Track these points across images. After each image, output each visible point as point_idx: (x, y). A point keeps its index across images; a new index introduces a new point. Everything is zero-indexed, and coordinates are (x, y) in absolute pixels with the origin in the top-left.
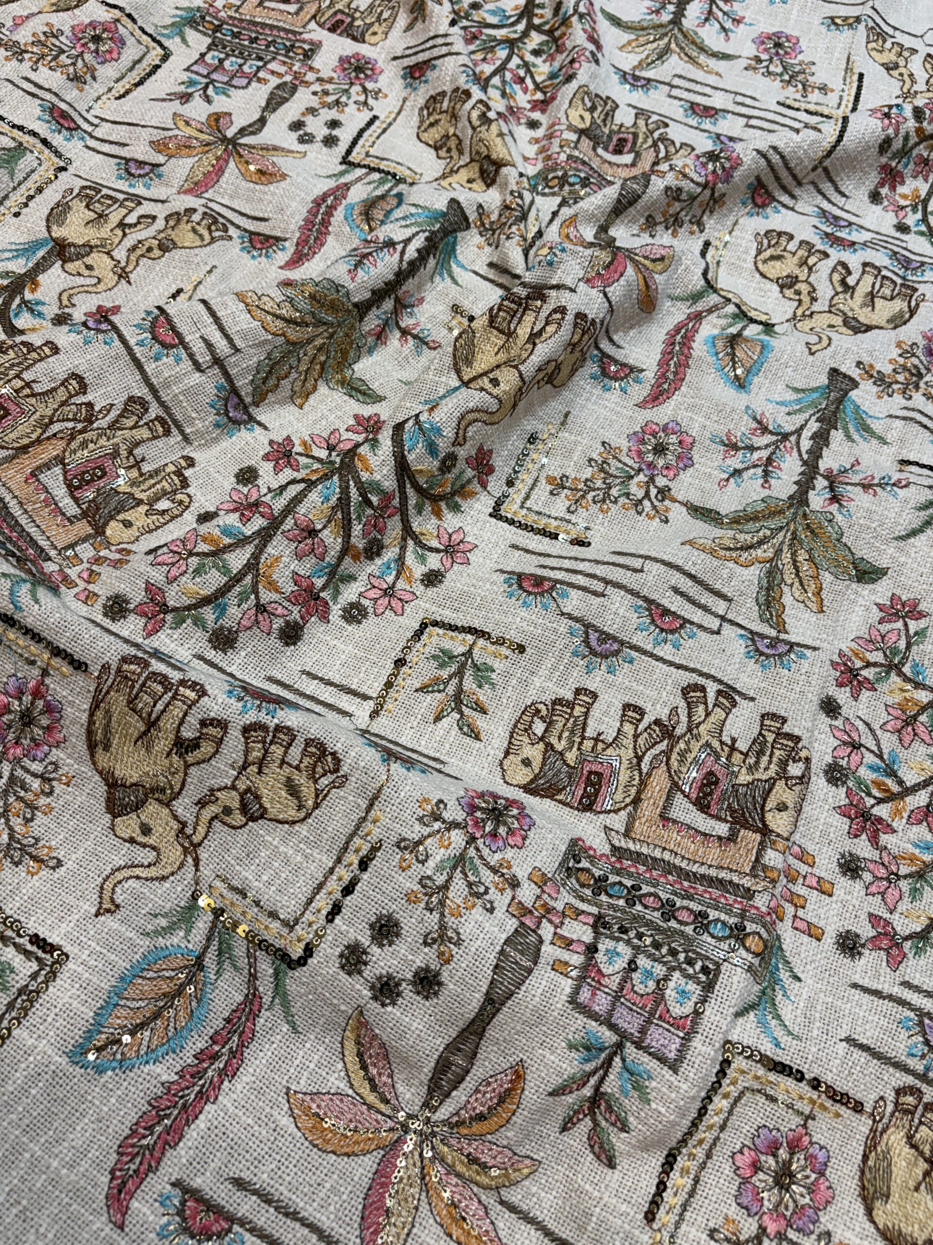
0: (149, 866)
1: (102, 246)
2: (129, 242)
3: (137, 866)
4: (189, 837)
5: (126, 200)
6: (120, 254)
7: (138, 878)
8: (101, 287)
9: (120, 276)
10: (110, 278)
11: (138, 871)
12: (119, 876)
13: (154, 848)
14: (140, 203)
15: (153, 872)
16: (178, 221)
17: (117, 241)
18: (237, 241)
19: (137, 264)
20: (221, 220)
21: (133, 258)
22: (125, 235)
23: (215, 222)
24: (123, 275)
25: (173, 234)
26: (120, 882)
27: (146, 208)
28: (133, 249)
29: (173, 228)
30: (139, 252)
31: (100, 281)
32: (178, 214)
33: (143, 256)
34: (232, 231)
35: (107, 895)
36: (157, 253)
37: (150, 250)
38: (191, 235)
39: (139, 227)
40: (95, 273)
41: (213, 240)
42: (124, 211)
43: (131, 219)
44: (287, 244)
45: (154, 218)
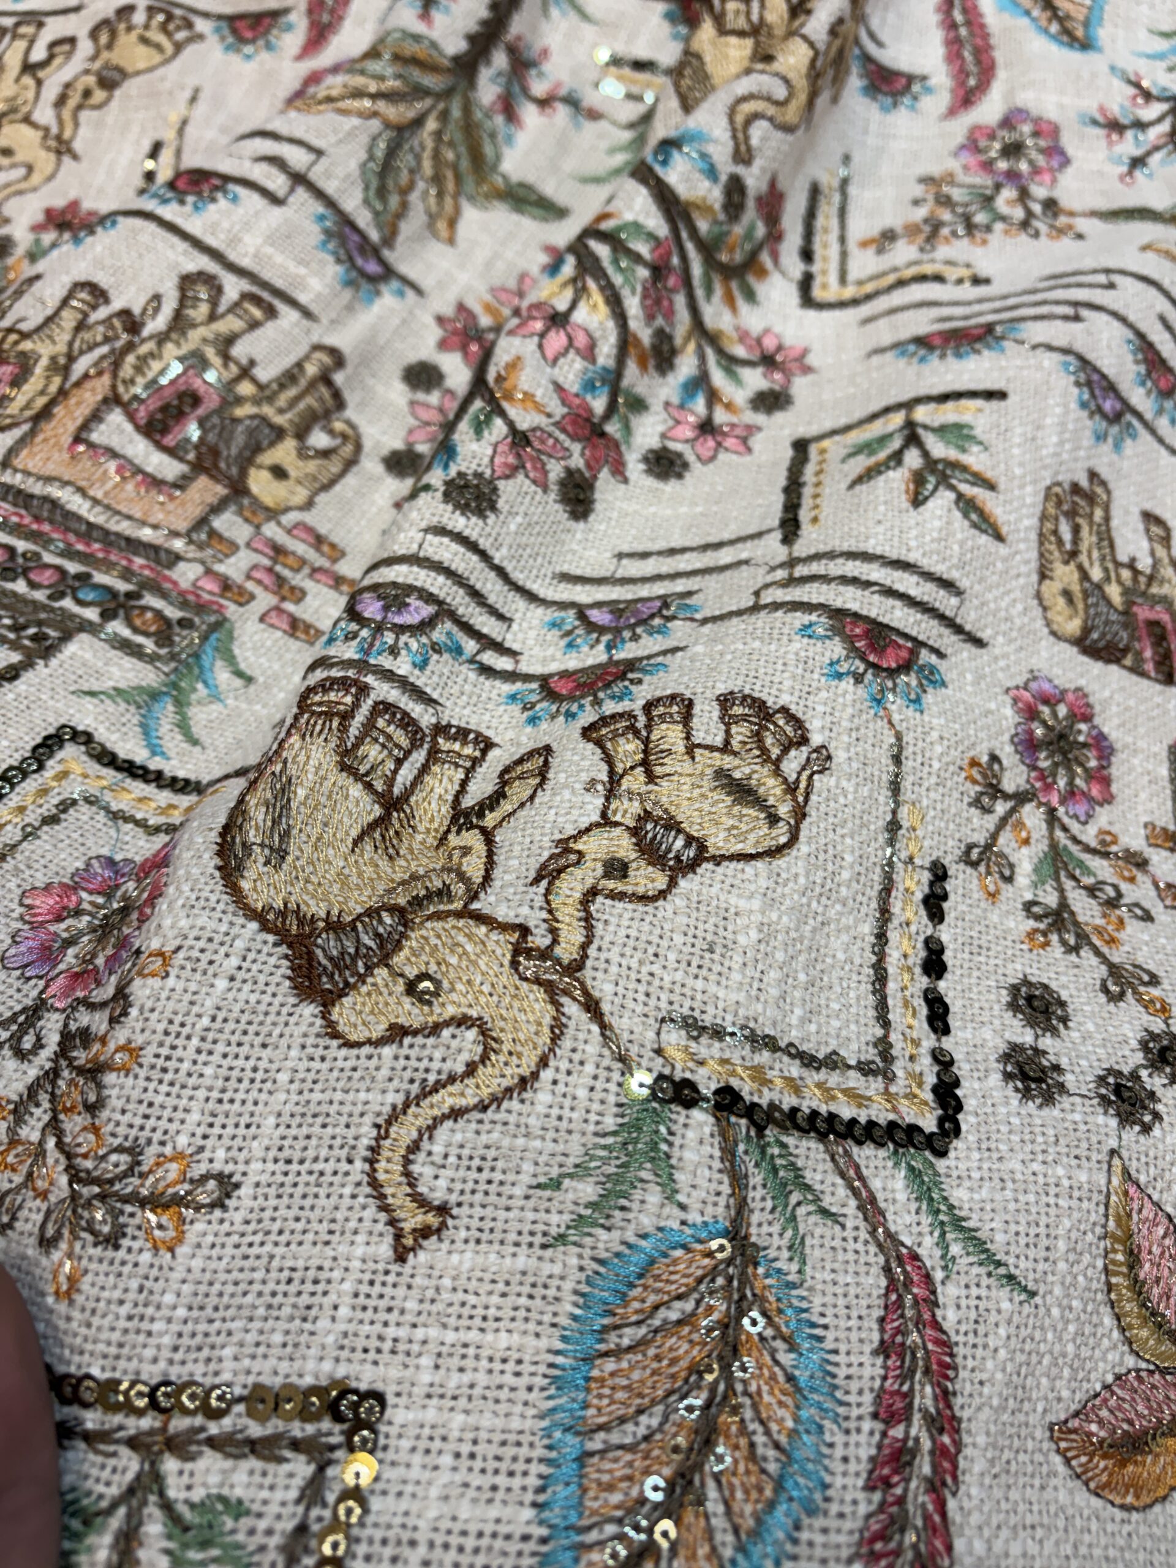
0: (471, 1069)
1: (14, 110)
2: (51, 91)
3: (438, 1086)
4: (545, 954)
5: (17, 25)
6: (45, 115)
7: (456, 1114)
8: (36, 179)
9: (59, 153)
10: (45, 160)
11: (446, 1099)
12: (404, 1132)
13: (462, 1021)
14: (40, 25)
15: (489, 1080)
16: (113, 34)
17: (30, 94)
18: (212, 40)
19: (76, 124)
20: (178, 12)
21: (66, 114)
22: (39, 83)
23: (170, 17)
24: (62, 148)
25: (115, 57)
26: (414, 1147)
27: (55, 28)
28: (61, 101)
29: (110, 46)
30: (72, 103)
31: (30, 169)
32: (106, 22)
33: (80, 107)
34: (202, 25)
35: (397, 1194)
36: (99, 95)
37: (87, 93)
38: (142, 50)
39: (57, 61)
40: (19, 157)
41: (178, 47)
42: (21, 45)
43: (39, 54)
44: (293, 17)
45: (72, 41)
